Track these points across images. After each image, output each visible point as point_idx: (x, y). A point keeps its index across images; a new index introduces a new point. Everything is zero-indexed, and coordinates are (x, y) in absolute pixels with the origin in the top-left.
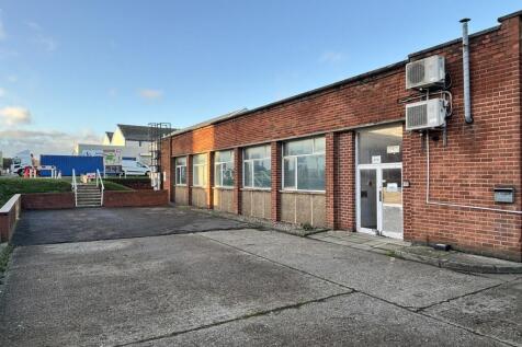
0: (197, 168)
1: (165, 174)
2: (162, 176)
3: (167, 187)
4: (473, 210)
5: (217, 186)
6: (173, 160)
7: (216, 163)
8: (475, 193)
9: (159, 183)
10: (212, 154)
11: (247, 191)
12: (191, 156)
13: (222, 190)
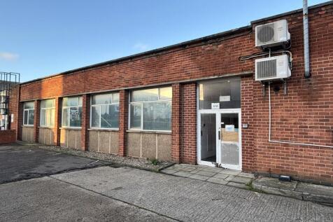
0: (45, 111)
1: (12, 116)
2: (9, 118)
3: (14, 127)
4: (311, 147)
5: (64, 126)
6: (21, 104)
7: (64, 108)
8: (313, 133)
9: (6, 123)
10: (60, 100)
11: (94, 130)
12: (39, 101)
13: (70, 130)
